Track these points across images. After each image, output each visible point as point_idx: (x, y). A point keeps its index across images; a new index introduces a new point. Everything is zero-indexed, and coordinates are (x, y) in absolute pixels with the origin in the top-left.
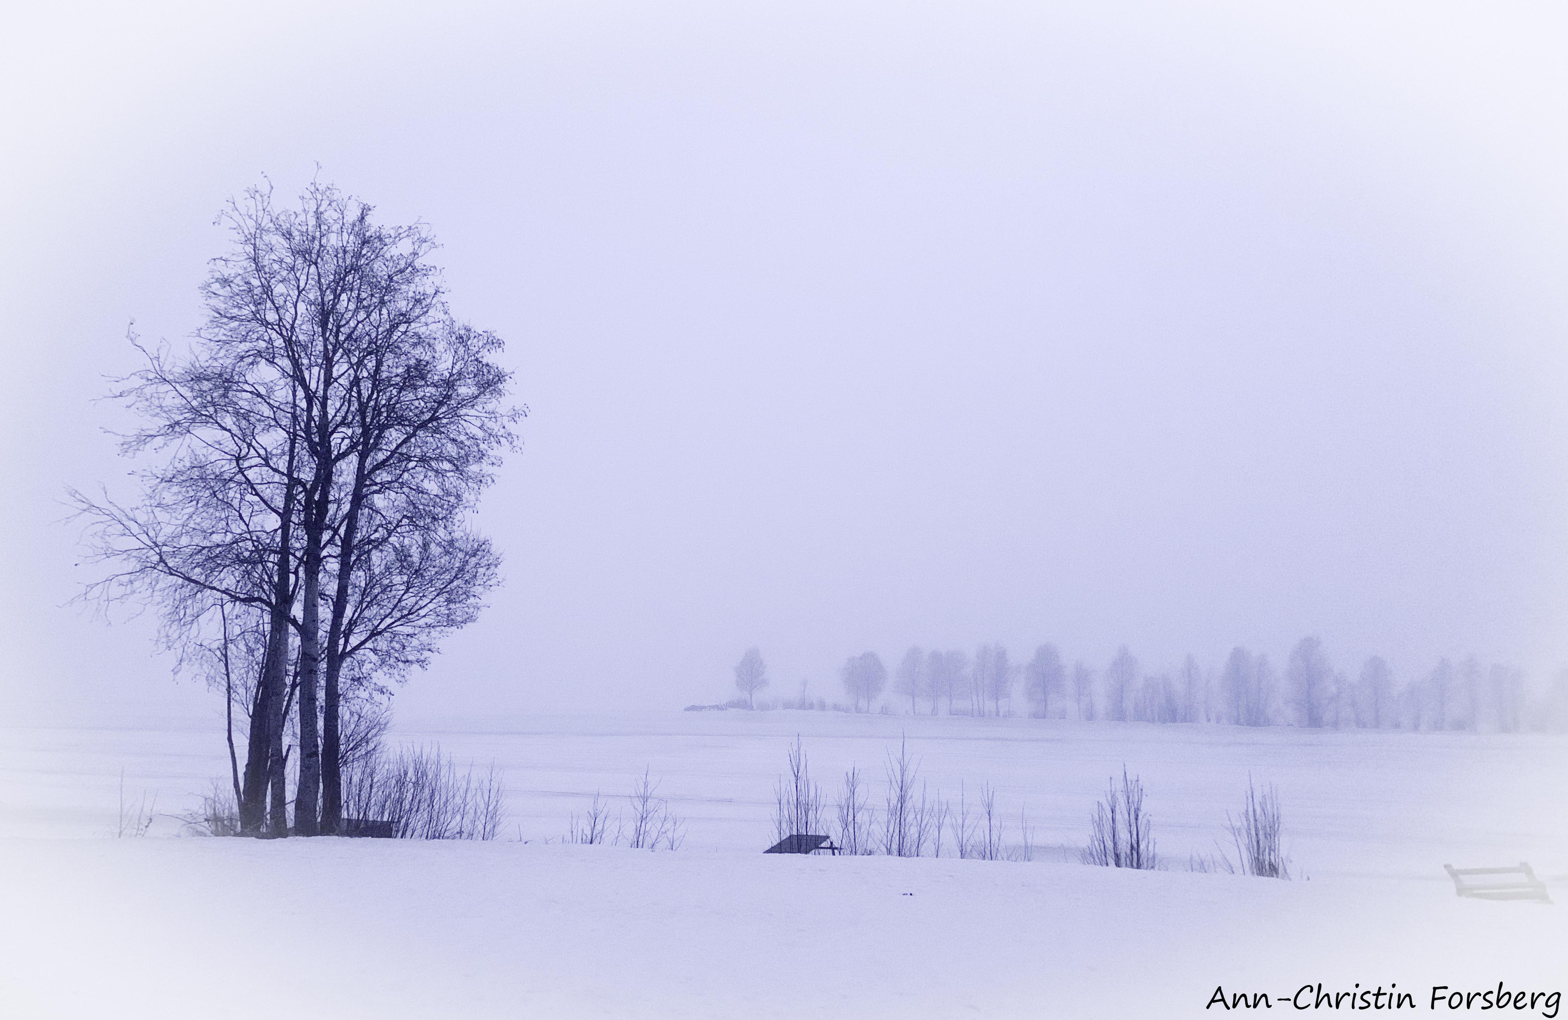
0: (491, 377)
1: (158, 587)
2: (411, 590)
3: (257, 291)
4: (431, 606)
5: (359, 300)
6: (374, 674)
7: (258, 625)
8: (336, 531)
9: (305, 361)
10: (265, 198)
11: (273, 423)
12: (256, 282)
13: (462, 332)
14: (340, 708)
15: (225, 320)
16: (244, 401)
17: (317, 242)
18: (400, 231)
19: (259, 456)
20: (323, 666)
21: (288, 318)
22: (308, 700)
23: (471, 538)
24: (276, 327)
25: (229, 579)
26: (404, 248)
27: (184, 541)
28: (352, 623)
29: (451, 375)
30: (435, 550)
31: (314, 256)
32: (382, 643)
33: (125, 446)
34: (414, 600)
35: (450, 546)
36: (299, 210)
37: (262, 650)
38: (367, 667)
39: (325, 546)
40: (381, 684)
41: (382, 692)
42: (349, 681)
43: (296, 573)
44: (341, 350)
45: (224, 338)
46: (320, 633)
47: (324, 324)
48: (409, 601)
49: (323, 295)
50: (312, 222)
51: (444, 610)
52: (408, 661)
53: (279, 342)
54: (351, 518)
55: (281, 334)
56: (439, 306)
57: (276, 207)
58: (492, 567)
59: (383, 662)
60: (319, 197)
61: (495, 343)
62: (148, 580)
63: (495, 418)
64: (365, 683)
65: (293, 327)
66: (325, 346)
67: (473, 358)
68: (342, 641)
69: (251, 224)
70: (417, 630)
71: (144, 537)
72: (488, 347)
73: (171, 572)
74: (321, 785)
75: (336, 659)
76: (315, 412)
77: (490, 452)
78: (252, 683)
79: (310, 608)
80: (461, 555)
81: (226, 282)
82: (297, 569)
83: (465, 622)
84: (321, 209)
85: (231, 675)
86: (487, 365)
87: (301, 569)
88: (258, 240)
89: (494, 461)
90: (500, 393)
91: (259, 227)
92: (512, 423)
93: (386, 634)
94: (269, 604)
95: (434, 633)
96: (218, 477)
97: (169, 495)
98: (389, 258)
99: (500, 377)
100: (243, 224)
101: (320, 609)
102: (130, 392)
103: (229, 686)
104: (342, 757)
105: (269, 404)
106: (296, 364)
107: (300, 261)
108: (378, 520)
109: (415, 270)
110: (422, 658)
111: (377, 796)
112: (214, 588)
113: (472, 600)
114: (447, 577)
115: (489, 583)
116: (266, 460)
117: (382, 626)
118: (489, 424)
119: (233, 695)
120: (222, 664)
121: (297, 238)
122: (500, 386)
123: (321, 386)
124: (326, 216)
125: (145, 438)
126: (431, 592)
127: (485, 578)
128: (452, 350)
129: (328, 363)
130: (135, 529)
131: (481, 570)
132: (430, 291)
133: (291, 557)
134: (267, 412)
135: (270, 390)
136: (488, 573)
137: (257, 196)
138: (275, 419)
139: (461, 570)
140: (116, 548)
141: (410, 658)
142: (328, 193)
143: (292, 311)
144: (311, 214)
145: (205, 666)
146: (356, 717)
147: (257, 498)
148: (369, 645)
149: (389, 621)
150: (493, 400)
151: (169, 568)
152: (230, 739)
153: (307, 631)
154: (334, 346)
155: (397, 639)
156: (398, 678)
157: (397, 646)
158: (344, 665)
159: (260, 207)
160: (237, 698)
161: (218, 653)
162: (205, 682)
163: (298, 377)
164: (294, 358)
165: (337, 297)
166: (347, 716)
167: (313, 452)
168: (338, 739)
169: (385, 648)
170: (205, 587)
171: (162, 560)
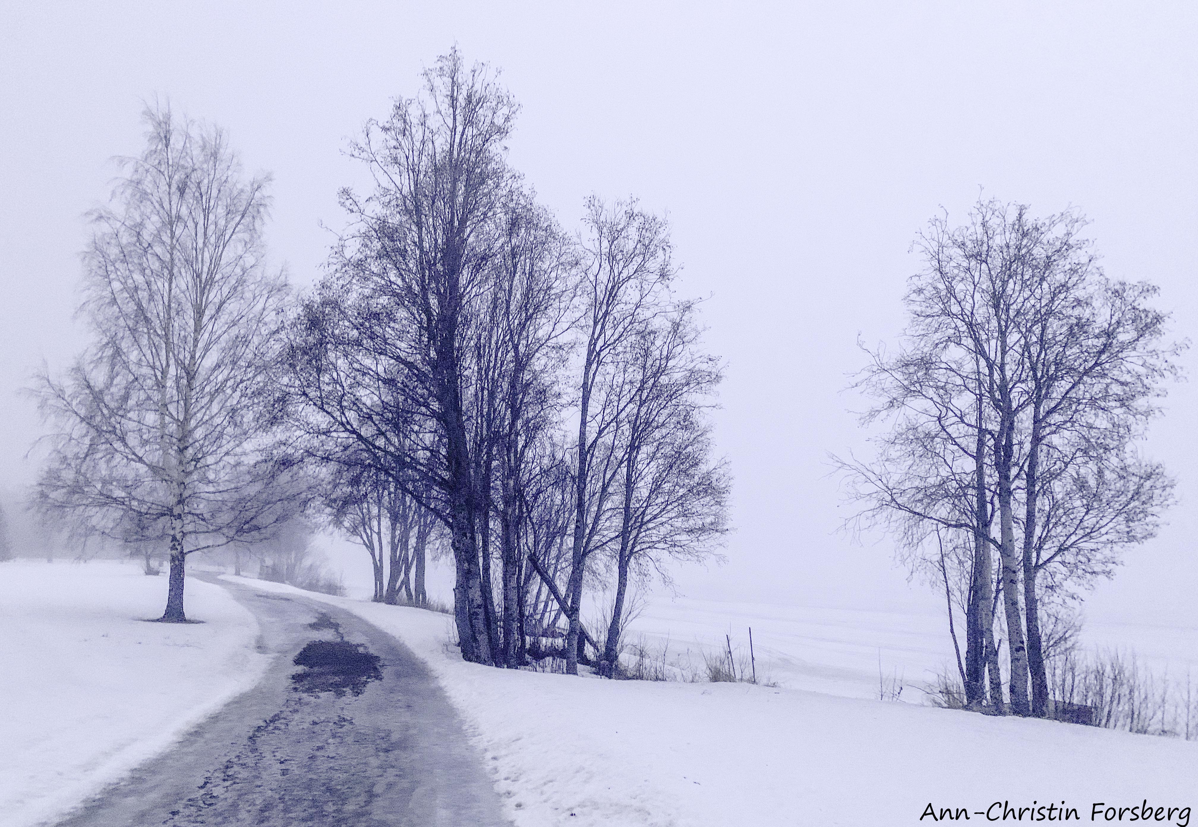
0: (1149, 320)
1: (892, 520)
2: (1091, 512)
3: (944, 293)
4: (1111, 525)
5: (1024, 282)
6: (1065, 583)
7: (965, 543)
8: (1021, 469)
9: (984, 337)
10: (943, 222)
11: (963, 388)
12: (941, 286)
13: (1117, 287)
14: (1039, 612)
15: (922, 318)
16: (940, 375)
17: (985, 245)
18: (1054, 219)
19: (956, 416)
20: (1021, 575)
21: (968, 307)
22: (1011, 604)
23: (1143, 464)
24: (960, 316)
25: (943, 510)
26: (1059, 231)
27: (907, 485)
28: (1042, 541)
29: (1110, 325)
30: (1108, 475)
31: (984, 256)
32: (1069, 557)
33: (862, 421)
34: (1094, 520)
35: (1123, 473)
36: (969, 224)
37: (970, 562)
38: (1058, 578)
39: (1014, 480)
40: (1071, 591)
41: (1073, 598)
42: (1044, 589)
43: (992, 503)
44: (1012, 324)
45: (923, 332)
46: (1016, 549)
47: (996, 306)
48: (1090, 521)
49: (993, 284)
50: (980, 230)
51: (1123, 527)
52: (1094, 572)
53: (964, 328)
54: (1033, 455)
55: (964, 321)
56: (1094, 271)
57: (951, 227)
58: (1168, 489)
59: (1072, 572)
60: (984, 210)
61: (1149, 290)
62: (885, 514)
63: (1157, 354)
64: (1058, 590)
65: (972, 313)
66: (999, 323)
67: (1130, 307)
68: (1034, 555)
69: (935, 244)
70: (1100, 546)
71: (879, 483)
72: (1144, 294)
73: (900, 507)
74: (1029, 674)
75: (1031, 570)
76: (996, 376)
77: (1154, 385)
78: (965, 588)
79: (1006, 530)
80: (1136, 479)
81: (920, 291)
82: (992, 500)
83: (1145, 537)
84: (987, 219)
85: (949, 582)
86: (1145, 310)
87: (996, 499)
88: (940, 255)
89: (1159, 392)
90: (1159, 332)
91: (941, 246)
92: (1175, 356)
93: (1071, 549)
94: (973, 528)
95: (1116, 548)
96: (927, 435)
97: (894, 452)
98: (1046, 242)
99: (1158, 319)
100: (928, 246)
101: (1014, 530)
102: (862, 382)
103: (948, 591)
104: (1045, 652)
105: (960, 375)
106: (977, 340)
107: (973, 263)
108: (1056, 455)
109: (1070, 247)
110: (1108, 569)
111: (1080, 688)
112: (931, 518)
113: (1149, 519)
114: (1123, 499)
115: (1166, 503)
116: (961, 418)
117: (1069, 543)
118: (1150, 361)
119: (951, 597)
120: (941, 573)
121: (970, 246)
122: (1159, 326)
123: (999, 354)
124: (990, 223)
125: (873, 413)
126: (1110, 513)
127: (1162, 499)
128: (1109, 304)
129: (1003, 334)
130: (873, 478)
131: (1157, 492)
132: (1084, 260)
133: (987, 491)
134: (959, 381)
135: (960, 366)
136: (1164, 494)
137: (938, 223)
138: (965, 386)
139: (1137, 493)
140: (861, 492)
141: (1096, 569)
142: (990, 206)
143: (971, 301)
144: (979, 224)
145: (928, 574)
146: (1054, 620)
147: (956, 447)
148: (1058, 558)
149: (1073, 538)
150: (1154, 340)
151: (899, 505)
152: (952, 631)
153: (1005, 549)
154: (1006, 322)
155: (1082, 553)
156: (1087, 586)
157: (1083, 559)
158: (1038, 575)
159: (940, 231)
160: (955, 599)
161: (938, 565)
162: (929, 586)
163: (980, 352)
164: (976, 338)
165: (1005, 283)
166: (1045, 618)
167: (997, 406)
168: (1039, 637)
169: (1072, 561)
170: (924, 517)
171: (893, 500)
